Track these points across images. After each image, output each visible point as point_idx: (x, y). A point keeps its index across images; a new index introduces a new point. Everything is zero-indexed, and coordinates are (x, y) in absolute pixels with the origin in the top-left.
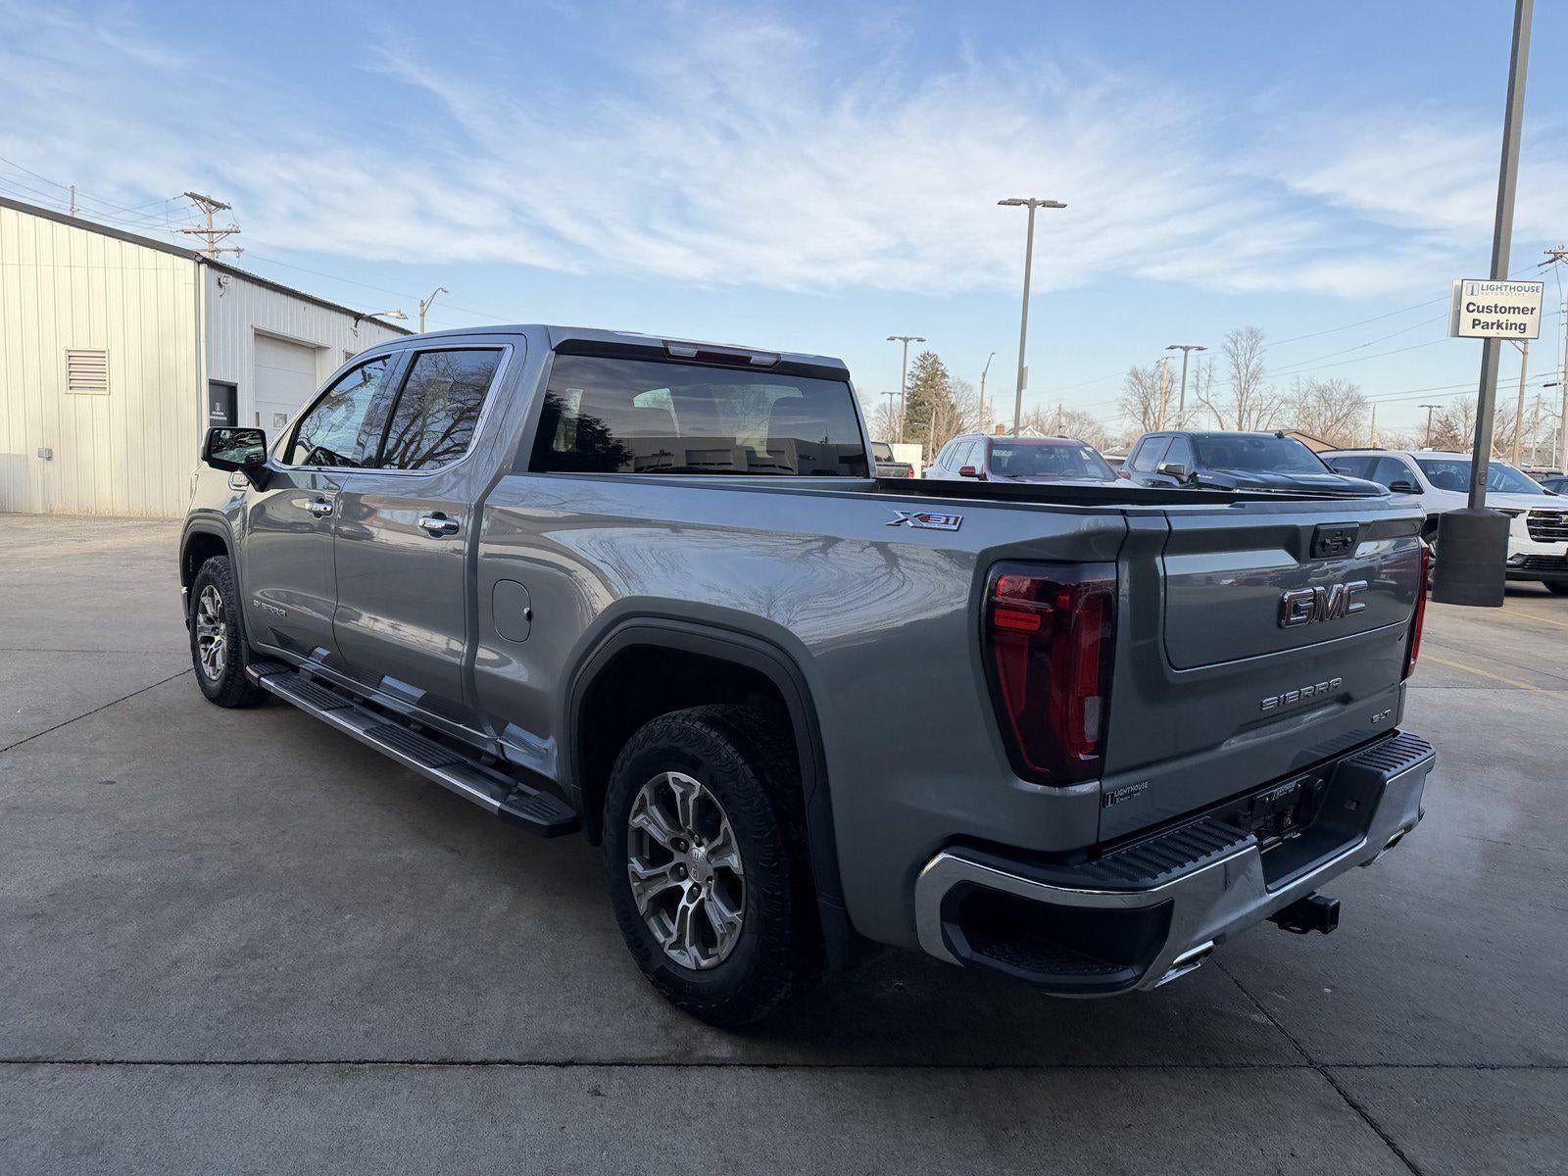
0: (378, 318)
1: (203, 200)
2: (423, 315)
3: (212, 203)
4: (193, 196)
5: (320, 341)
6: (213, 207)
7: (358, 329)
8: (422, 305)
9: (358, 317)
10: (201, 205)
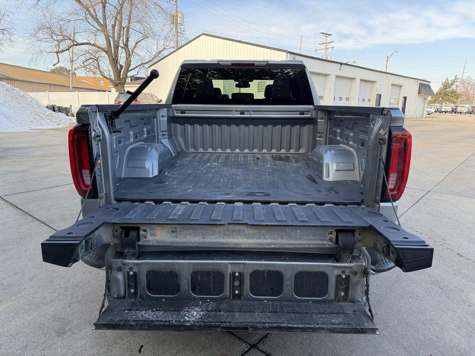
0: (349, 63)
1: (325, 34)
2: (387, 61)
3: (327, 34)
4: (322, 33)
5: (327, 73)
6: (327, 36)
7: (341, 68)
8: (388, 58)
9: (341, 64)
10: (324, 36)
